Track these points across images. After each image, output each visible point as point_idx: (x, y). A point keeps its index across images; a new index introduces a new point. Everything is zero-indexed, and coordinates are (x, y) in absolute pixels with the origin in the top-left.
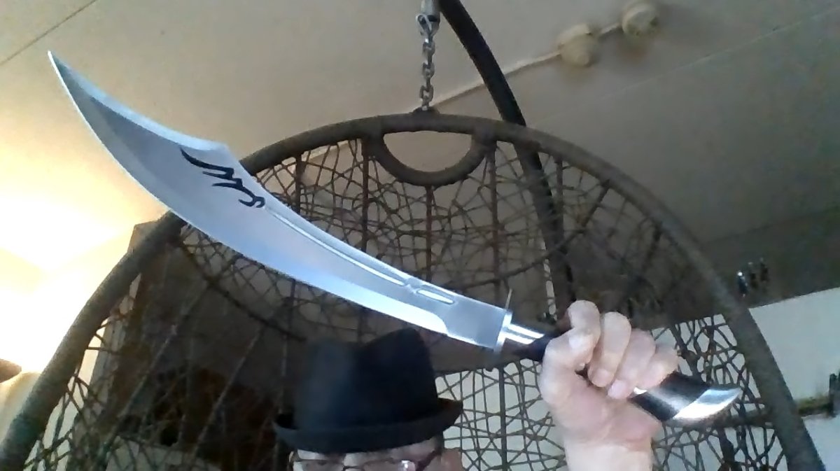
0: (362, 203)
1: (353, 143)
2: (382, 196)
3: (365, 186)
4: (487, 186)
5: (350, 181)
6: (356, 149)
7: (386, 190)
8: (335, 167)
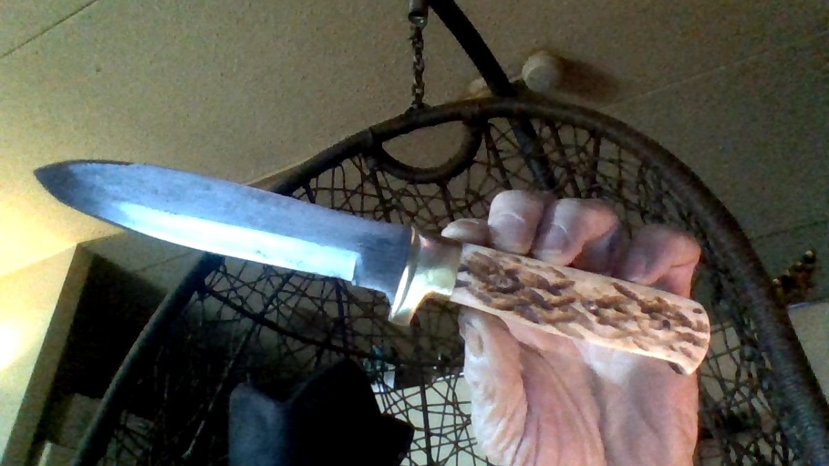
0: (382, 213)
1: (356, 159)
2: (399, 201)
3: (380, 196)
4: (496, 166)
5: (363, 195)
6: (361, 163)
7: (402, 194)
8: (345, 186)
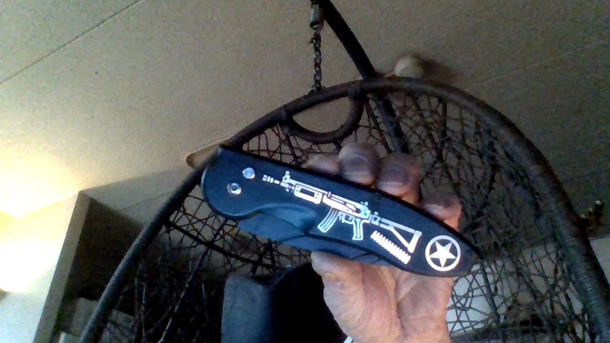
1: (275, 128)
3: (293, 154)
4: (374, 128)
5: (281, 153)
6: (279, 131)
8: (268, 148)
